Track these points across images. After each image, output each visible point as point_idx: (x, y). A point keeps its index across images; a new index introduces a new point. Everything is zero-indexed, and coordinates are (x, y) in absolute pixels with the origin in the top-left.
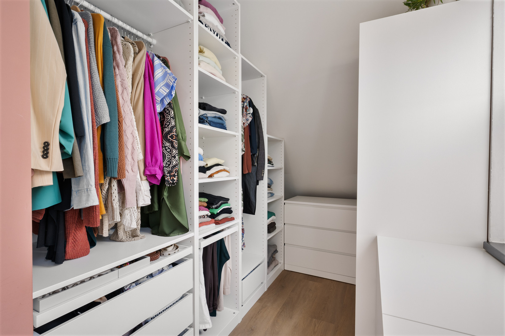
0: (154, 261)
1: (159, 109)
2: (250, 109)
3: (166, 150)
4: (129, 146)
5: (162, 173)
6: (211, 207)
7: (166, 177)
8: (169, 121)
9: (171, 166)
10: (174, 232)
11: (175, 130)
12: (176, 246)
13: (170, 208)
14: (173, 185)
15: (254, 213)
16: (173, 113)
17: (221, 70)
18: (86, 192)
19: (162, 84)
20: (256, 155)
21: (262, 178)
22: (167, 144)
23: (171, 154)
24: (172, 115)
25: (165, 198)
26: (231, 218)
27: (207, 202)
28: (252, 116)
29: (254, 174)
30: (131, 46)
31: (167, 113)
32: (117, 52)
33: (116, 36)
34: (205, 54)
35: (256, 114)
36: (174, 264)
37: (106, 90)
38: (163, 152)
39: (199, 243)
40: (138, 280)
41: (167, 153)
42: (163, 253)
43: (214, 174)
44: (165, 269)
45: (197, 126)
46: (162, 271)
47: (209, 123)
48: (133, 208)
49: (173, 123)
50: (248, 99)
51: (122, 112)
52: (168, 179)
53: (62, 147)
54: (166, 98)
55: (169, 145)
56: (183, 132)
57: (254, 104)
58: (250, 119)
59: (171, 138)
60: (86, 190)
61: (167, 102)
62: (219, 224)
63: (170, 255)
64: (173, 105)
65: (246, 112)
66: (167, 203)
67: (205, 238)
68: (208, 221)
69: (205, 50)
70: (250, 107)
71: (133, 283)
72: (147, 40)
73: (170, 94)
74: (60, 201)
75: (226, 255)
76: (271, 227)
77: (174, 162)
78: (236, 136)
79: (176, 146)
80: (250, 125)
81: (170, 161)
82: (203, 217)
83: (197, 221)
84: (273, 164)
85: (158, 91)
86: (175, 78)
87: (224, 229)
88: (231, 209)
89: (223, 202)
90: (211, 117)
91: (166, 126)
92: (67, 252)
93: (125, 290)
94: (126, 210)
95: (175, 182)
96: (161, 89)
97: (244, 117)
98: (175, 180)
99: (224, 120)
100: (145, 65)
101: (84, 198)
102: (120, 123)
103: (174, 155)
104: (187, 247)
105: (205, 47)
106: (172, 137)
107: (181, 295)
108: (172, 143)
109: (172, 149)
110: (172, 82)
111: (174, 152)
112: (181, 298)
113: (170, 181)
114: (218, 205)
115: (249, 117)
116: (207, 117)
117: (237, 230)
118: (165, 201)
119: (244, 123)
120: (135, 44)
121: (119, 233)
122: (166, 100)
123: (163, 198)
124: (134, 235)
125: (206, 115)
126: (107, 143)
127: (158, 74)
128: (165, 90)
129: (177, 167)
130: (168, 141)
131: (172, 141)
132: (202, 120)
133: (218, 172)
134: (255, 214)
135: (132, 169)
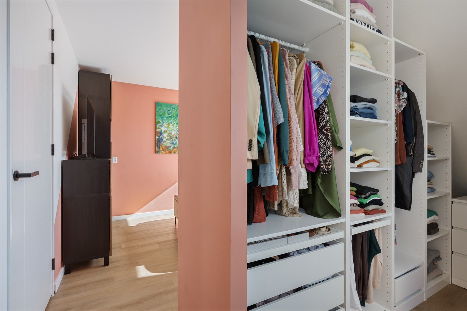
0: (312, 237)
1: (315, 107)
2: (404, 94)
3: (321, 142)
4: (295, 140)
5: (318, 162)
6: (360, 197)
7: (322, 166)
8: (324, 117)
9: (326, 156)
10: (326, 215)
11: (329, 124)
12: (328, 228)
13: (323, 193)
14: (327, 173)
15: (408, 208)
16: (327, 109)
17: (370, 59)
18: (270, 175)
19: (318, 85)
20: (411, 144)
21: (420, 170)
22: (322, 137)
23: (326, 145)
24: (326, 111)
25: (318, 184)
26: (382, 210)
27: (355, 191)
28: (406, 102)
29: (409, 165)
30: (295, 59)
31: (322, 110)
32: (286, 67)
33: (285, 54)
34: (355, 49)
35: (411, 99)
36: (326, 245)
37: (281, 98)
38: (319, 144)
39: (350, 229)
40: (299, 250)
41: (322, 145)
42: (318, 232)
43: (363, 164)
44: (320, 246)
45: (349, 118)
46: (317, 247)
47: (359, 115)
48: (295, 190)
49: (327, 118)
50: (401, 83)
51: (291, 113)
52: (323, 167)
53: (259, 142)
54: (321, 97)
55: (324, 137)
56: (336, 125)
57: (409, 87)
58: (404, 105)
59: (325, 132)
60: (270, 174)
61: (322, 100)
62: (369, 214)
63: (324, 235)
64: (328, 102)
65: (399, 98)
66: (321, 188)
67: (355, 226)
68: (357, 209)
69: (355, 44)
70: (403, 91)
71: (296, 251)
72: (302, 50)
73: (325, 92)
74: (252, 181)
75: (377, 247)
76: (432, 228)
77: (329, 153)
78: (387, 125)
79: (330, 138)
80: (404, 111)
81: (325, 151)
82: (353, 205)
83: (348, 208)
84: (434, 154)
85: (315, 91)
86: (331, 78)
87: (373, 220)
88: (381, 201)
89: (372, 192)
90: (361, 108)
91: (321, 121)
92: (255, 217)
93: (290, 255)
94: (290, 191)
95: (329, 170)
96: (317, 90)
97: (396, 103)
98: (329, 169)
99: (375, 110)
100: (305, 72)
101: (269, 179)
102: (290, 121)
103: (328, 146)
104: (338, 231)
105: (355, 42)
106: (326, 130)
107: (332, 274)
108: (326, 136)
109: (327, 141)
110: (328, 82)
111: (329, 143)
112: (332, 277)
113: (325, 169)
114: (367, 195)
115: (402, 102)
116: (357, 109)
117: (389, 224)
118: (319, 186)
119: (396, 110)
120: (297, 56)
121: (283, 209)
122: (321, 99)
123: (317, 184)
124: (294, 212)
125: (356, 107)
126: (282, 138)
127: (315, 77)
128: (321, 90)
129: (331, 157)
130: (323, 134)
131: (327, 134)
132: (353, 112)
133: (367, 162)
134: (410, 210)
135: (296, 158)
